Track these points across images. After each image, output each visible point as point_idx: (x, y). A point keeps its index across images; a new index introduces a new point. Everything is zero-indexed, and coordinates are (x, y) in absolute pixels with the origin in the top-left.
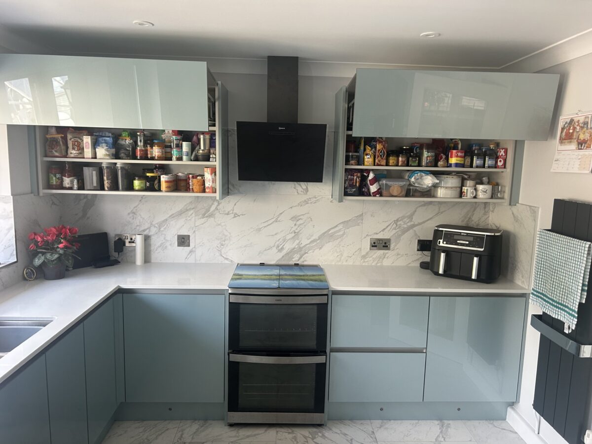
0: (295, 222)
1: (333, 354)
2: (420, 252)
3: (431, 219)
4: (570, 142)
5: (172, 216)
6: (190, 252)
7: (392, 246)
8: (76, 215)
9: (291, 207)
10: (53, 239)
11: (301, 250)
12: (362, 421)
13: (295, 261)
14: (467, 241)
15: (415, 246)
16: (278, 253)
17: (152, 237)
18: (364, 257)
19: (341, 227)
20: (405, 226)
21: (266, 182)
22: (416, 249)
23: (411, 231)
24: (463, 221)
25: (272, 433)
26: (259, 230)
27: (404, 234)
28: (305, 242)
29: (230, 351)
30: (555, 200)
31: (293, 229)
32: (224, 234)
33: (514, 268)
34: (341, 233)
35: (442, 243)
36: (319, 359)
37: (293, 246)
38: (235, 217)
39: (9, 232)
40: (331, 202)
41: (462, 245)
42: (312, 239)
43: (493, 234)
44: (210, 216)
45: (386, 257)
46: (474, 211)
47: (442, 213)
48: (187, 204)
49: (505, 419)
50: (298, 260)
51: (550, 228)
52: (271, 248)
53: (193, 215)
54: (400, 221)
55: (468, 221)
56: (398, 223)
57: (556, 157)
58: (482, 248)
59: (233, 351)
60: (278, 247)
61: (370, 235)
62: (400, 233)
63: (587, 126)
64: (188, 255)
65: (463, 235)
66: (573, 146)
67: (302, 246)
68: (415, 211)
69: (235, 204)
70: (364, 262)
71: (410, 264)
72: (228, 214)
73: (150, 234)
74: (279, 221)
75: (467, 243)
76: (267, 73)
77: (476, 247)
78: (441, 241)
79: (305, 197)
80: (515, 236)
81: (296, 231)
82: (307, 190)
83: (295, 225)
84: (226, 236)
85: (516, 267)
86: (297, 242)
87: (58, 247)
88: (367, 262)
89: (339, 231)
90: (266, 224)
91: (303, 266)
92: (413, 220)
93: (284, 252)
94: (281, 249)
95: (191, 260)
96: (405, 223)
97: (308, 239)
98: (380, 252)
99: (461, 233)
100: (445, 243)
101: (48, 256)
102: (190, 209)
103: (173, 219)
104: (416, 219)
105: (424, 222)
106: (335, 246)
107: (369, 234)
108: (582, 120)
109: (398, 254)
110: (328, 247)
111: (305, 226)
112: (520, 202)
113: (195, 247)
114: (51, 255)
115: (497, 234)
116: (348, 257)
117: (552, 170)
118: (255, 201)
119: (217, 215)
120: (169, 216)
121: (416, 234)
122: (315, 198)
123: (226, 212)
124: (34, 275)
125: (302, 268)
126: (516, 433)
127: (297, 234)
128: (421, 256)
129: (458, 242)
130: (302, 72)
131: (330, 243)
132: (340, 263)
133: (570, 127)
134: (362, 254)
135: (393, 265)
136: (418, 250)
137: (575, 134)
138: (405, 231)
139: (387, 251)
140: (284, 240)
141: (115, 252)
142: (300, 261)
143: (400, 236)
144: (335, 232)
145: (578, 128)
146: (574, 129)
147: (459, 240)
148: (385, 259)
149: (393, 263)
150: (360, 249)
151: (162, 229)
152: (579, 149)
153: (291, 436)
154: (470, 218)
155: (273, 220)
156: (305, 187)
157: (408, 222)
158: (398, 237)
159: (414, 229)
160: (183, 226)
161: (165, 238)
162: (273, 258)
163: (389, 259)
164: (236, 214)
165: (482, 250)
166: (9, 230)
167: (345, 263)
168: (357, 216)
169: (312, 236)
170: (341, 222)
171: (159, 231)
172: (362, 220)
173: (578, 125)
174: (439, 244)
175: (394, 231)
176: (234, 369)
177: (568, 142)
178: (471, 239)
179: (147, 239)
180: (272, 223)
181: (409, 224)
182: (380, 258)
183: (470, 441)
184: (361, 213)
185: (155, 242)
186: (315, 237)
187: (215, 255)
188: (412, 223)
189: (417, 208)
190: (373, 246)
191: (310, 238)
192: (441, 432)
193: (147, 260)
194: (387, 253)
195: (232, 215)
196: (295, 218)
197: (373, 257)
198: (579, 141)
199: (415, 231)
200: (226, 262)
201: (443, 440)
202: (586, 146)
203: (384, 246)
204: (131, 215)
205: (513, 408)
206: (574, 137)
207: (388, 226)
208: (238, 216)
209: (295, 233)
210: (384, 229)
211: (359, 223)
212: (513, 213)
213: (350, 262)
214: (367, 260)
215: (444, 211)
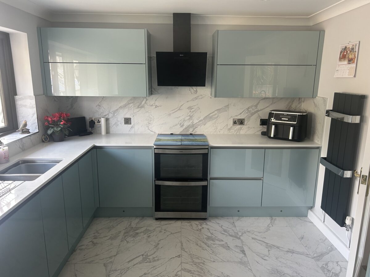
0: (190, 110)
1: (211, 181)
2: (261, 126)
3: (268, 107)
4: (345, 60)
5: (121, 107)
6: (132, 127)
7: (245, 123)
8: (67, 107)
9: (188, 102)
10: (57, 120)
11: (193, 126)
12: (228, 217)
13: (190, 132)
14: (287, 118)
15: (259, 123)
16: (181, 128)
17: (110, 119)
18: (229, 129)
19: (216, 112)
20: (253, 111)
21: (173, 87)
22: (259, 125)
23: (256, 114)
24: (286, 108)
25: (179, 223)
26: (170, 114)
27: (253, 115)
28: (196, 121)
29: (155, 179)
30: (335, 93)
31: (189, 114)
32: (150, 117)
33: (314, 133)
34: (216, 116)
35: (273, 120)
36: (204, 183)
37: (189, 124)
38: (156, 107)
39: (33, 116)
40: (211, 98)
41: (285, 121)
42: (200, 119)
43: (302, 114)
44: (142, 107)
45: (242, 129)
46: (293, 102)
47: (274, 103)
48: (129, 100)
49: (307, 216)
50: (192, 132)
51: (332, 109)
52: (176, 125)
53: (133, 106)
54: (251, 108)
55: (289, 108)
56: (249, 110)
57: (337, 69)
58: (295, 122)
59: (157, 179)
60: (181, 124)
61: (233, 117)
62: (250, 115)
63: (353, 50)
64: (131, 129)
65: (285, 115)
66: (346, 62)
67: (194, 123)
68: (259, 102)
69: (156, 100)
70: (229, 132)
71: (256, 132)
72: (152, 106)
73: (109, 118)
74: (181, 109)
75: (287, 119)
76: (173, 23)
77: (292, 122)
78: (273, 119)
79: (196, 96)
80: (315, 115)
81: (191, 115)
82: (196, 91)
83: (190, 112)
84: (151, 118)
85: (315, 133)
86: (191, 121)
87: (60, 124)
88: (231, 132)
89: (215, 114)
90: (173, 111)
91: (195, 135)
92: (258, 108)
93: (184, 127)
94: (182, 125)
95: (132, 132)
96: (253, 110)
97: (198, 120)
98: (238, 127)
99: (284, 114)
100: (275, 120)
101: (55, 129)
102: (131, 103)
103: (121, 109)
104: (260, 107)
105: (264, 109)
106: (213, 124)
108: (351, 47)
109: (249, 128)
110: (209, 124)
111: (196, 112)
112: (318, 96)
113: (134, 125)
114: (57, 128)
115: (304, 114)
116: (220, 129)
117: (335, 77)
118: (167, 98)
119: (146, 106)
120: (119, 107)
121: (259, 116)
122: (202, 96)
123: (151, 105)
124: (48, 139)
125: (194, 135)
126: (312, 223)
127: (191, 117)
128: (262, 128)
129: (282, 119)
130: (193, 22)
131: (210, 122)
132: (216, 133)
133: (345, 51)
135: (246, 133)
136: (260, 125)
137: (347, 55)
138: (253, 114)
139: (243, 126)
140: (184, 121)
141: (90, 127)
142: (193, 132)
144: (213, 116)
145: (349, 51)
146: (347, 52)
147: (283, 118)
148: (241, 130)
149: (246, 132)
150: (227, 125)
151: (115, 115)
152: (349, 64)
153: (189, 224)
154: (290, 106)
155: (177, 109)
156: (195, 90)
157: (255, 109)
158: (249, 117)
159: (258, 113)
160: (127, 113)
161: (117, 120)
162: (178, 130)
163: (243, 130)
164: (156, 106)
165: (295, 123)
166: (33, 114)
167: (218, 133)
168: (225, 106)
169: (200, 118)
170: (216, 109)
171: (114, 116)
172: (228, 108)
173: (349, 50)
174: (272, 120)
175: (247, 114)
176: (158, 189)
177: (343, 60)
178: (290, 117)
179: (107, 120)
180: (177, 111)
181: (255, 110)
182: (239, 130)
183: (287, 226)
184: (228, 104)
185: (112, 122)
186: (202, 118)
187: (145, 129)
189: (260, 101)
190: (234, 123)
191: (198, 119)
192: (271, 222)
193: (108, 132)
194: (243, 127)
195: (155, 107)
196: (190, 108)
197: (235, 129)
198: (349, 59)
199: (259, 114)
200: (152, 133)
201: (271, 226)
202: (352, 62)
203: (241, 123)
204: (98, 107)
205: (311, 211)
206: (347, 57)
207: (243, 112)
208: (158, 107)
209: (190, 116)
210: (241, 113)
211: (227, 110)
212: (314, 102)
213: (222, 132)
214: (231, 131)
215: (276, 102)
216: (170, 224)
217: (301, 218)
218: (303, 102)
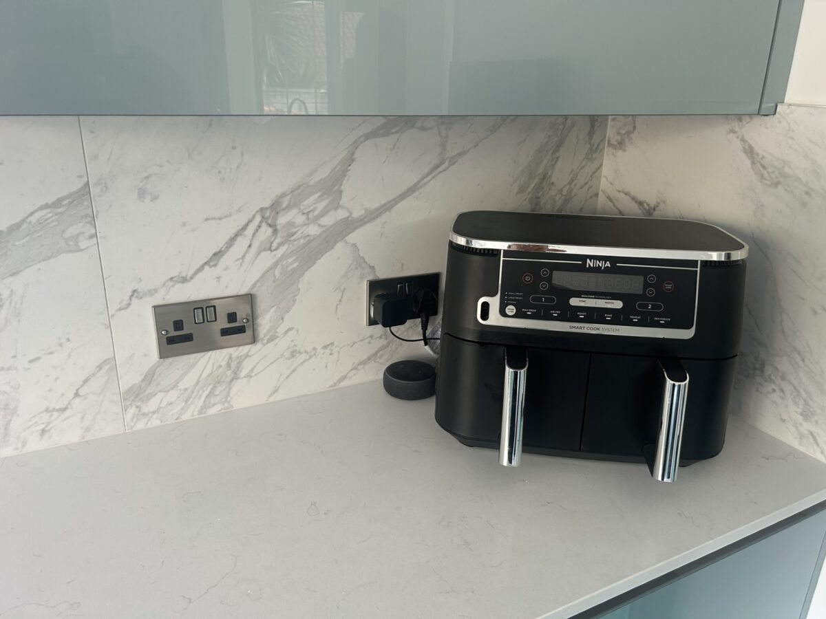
2: (379, 328)
3: (413, 189)
7: (265, 323)
14: (614, 296)
15: (360, 305)
18: (137, 395)
20: (313, 230)
22: (365, 320)
23: (340, 249)
27: (312, 262)
35: (497, 314)
41: (596, 323)
45: (243, 374)
46: (558, 148)
47: (453, 161)
54: (289, 207)
55: (539, 187)
56: (282, 220)
58: (689, 327)
61: (152, 292)
62: (292, 263)
65: (597, 270)
68: (350, 159)
70: (141, 415)
71: (344, 377)
75: (618, 305)
77: (657, 325)
78: (494, 302)
88: (155, 412)
92: (345, 200)
96: (311, 219)
99: (583, 258)
100: (511, 309)
105: (387, 206)
107: (141, 287)
109: (294, 354)
112: (787, 99)
121: (360, 262)
128: (385, 343)
129: (574, 302)
132: (3, 451)
134: (125, 385)
135: (280, 396)
136: (372, 322)
138: (312, 253)
139: (245, 348)
143: (295, 276)
147: (578, 294)
148: (238, 385)
149: (276, 390)
150: (109, 365)
154: (545, 176)
157: (324, 213)
158: (288, 282)
159: (352, 238)
165: (687, 334)
167: (36, 444)
168: (58, 203)
172: (92, 220)
174: (485, 315)
175: (267, 259)
178: (634, 285)
181: (328, 220)
184: (77, 185)
188: (341, 214)
189: (356, 144)
190: (171, 341)
194: (247, 356)
197: (181, 385)
199: (355, 247)
203: (225, 332)
207: (233, 240)
210: (218, 255)
211: (76, 238)
212: (750, 151)
213: (68, 433)
214: (153, 404)
215: (461, 154)
218: (621, 145)
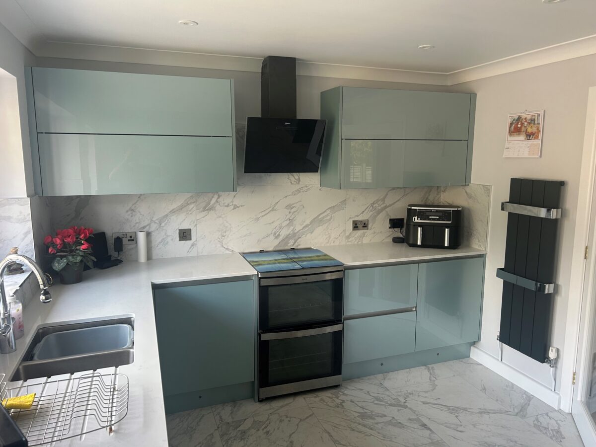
0: (289, 211)
1: (345, 321)
2: (391, 230)
3: (398, 200)
4: (519, 134)
5: (173, 212)
6: (192, 245)
7: (370, 226)
8: (68, 215)
9: (286, 197)
10: (73, 241)
11: (295, 236)
12: (369, 377)
13: (290, 246)
15: (388, 225)
16: (275, 240)
17: (153, 234)
18: (348, 237)
19: (328, 212)
20: (380, 208)
21: (263, 174)
22: (388, 227)
23: (384, 212)
24: (422, 201)
25: (300, 401)
26: (257, 219)
27: (379, 214)
28: (298, 228)
29: (261, 331)
30: (512, 179)
31: (288, 217)
32: (224, 226)
33: (470, 235)
34: (328, 218)
35: (417, 220)
36: (337, 328)
37: (288, 233)
38: (234, 208)
40: (320, 190)
41: (434, 220)
42: (304, 225)
43: (456, 209)
44: (210, 209)
45: (365, 236)
46: (430, 192)
48: (188, 198)
49: (469, 357)
50: (293, 245)
51: (508, 201)
52: (268, 236)
53: (194, 209)
54: (377, 203)
55: (426, 200)
56: (374, 206)
57: (507, 145)
58: (450, 221)
59: (263, 331)
60: (275, 234)
61: (353, 218)
62: (375, 214)
63: (534, 122)
64: (190, 248)
65: (434, 212)
66: (522, 137)
67: (296, 231)
68: (387, 194)
69: (235, 196)
70: (348, 241)
71: (383, 240)
72: (228, 206)
73: (150, 231)
74: (275, 210)
75: (438, 217)
76: (261, 71)
77: (444, 221)
78: (416, 218)
79: (297, 187)
80: (469, 210)
81: (291, 218)
82: (299, 180)
83: (290, 213)
84: (227, 227)
86: (292, 228)
88: (351, 241)
89: (327, 215)
90: (263, 213)
91: (298, 250)
92: (386, 202)
93: (281, 238)
94: (278, 236)
95: (193, 253)
96: (379, 205)
97: (301, 225)
98: (359, 233)
99: (432, 210)
100: (419, 219)
101: (70, 258)
102: (191, 203)
103: (173, 214)
104: (388, 202)
105: (393, 204)
107: (351, 217)
108: (529, 117)
109: (375, 233)
110: (319, 230)
111: (298, 213)
112: (471, 182)
113: (196, 240)
115: (459, 209)
116: (335, 238)
117: (504, 156)
118: (253, 192)
119: (218, 207)
120: (169, 211)
121: (388, 215)
122: (306, 187)
123: (226, 204)
125: (296, 251)
126: (481, 365)
127: (291, 221)
128: (392, 233)
129: (430, 217)
131: (320, 227)
132: (328, 245)
133: (518, 123)
134: (347, 235)
135: (372, 242)
137: (523, 128)
138: (379, 212)
139: (366, 231)
140: (280, 228)
141: (115, 251)
142: (295, 245)
143: (376, 216)
144: (324, 217)
145: (526, 123)
146: (522, 124)
148: (364, 238)
149: (371, 240)
150: (344, 231)
151: (163, 224)
152: (528, 140)
153: (317, 399)
154: (427, 198)
155: (270, 209)
156: (297, 177)
157: (382, 204)
158: (374, 218)
159: (386, 210)
160: (184, 220)
161: (166, 234)
162: (270, 244)
163: (367, 237)
164: (235, 205)
165: (450, 222)
166: (26, 234)
167: (332, 244)
168: (342, 202)
169: (305, 222)
170: (329, 207)
171: (160, 227)
172: (346, 204)
173: (526, 121)
174: (414, 220)
175: (371, 213)
177: (517, 134)
178: (440, 214)
179: (148, 235)
180: (268, 213)
181: (383, 206)
182: (361, 237)
183: (454, 376)
184: (345, 199)
185: (157, 238)
186: (308, 222)
187: (216, 246)
188: (385, 205)
189: (388, 192)
190: (355, 227)
191: (303, 224)
192: (430, 374)
193: (149, 257)
194: (366, 232)
195: (232, 207)
196: (289, 207)
197: (355, 237)
198: (527, 133)
199: (387, 212)
200: (228, 252)
201: (434, 379)
202: (534, 137)
203: (363, 227)
204: (129, 212)
205: (474, 347)
206: (523, 130)
207: (366, 209)
208: (238, 207)
209: (290, 220)
210: (363, 212)
211: (343, 207)
213: (337, 243)
215: (408, 194)
216: (287, 404)
217: (464, 360)
218: (444, 191)
